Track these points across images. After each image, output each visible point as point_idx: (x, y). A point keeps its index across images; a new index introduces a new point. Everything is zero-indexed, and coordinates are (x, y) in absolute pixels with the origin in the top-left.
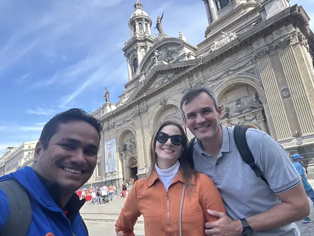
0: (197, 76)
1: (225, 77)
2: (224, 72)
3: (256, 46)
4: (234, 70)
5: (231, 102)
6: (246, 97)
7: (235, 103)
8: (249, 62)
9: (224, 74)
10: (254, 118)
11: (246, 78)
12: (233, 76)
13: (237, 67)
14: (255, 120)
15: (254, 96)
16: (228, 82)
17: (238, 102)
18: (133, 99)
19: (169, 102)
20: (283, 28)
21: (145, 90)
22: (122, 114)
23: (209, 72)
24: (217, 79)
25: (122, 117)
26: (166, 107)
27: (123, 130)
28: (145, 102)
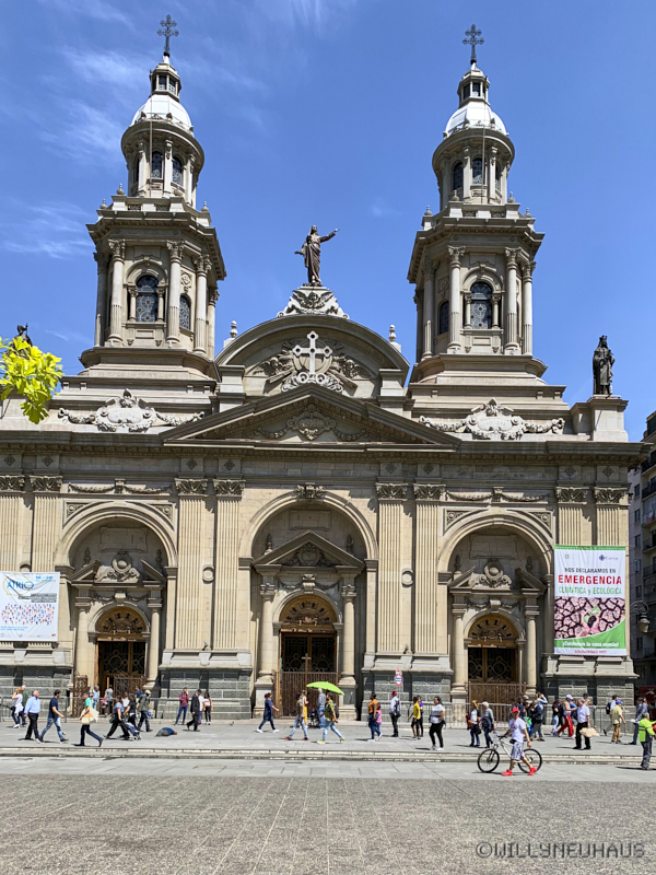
0: (428, 469)
1: (488, 505)
2: (490, 492)
3: (566, 476)
4: (511, 500)
5: (480, 557)
6: (510, 558)
7: (486, 561)
8: (543, 497)
11: (531, 525)
12: (506, 511)
13: (519, 495)
14: (516, 609)
15: (525, 562)
16: (496, 519)
17: (495, 562)
18: (197, 437)
19: (328, 500)
20: (615, 468)
21: (247, 428)
22: (114, 460)
23: (456, 475)
24: (472, 502)
25: (107, 468)
26: (308, 505)
27: (110, 515)
28: (237, 463)
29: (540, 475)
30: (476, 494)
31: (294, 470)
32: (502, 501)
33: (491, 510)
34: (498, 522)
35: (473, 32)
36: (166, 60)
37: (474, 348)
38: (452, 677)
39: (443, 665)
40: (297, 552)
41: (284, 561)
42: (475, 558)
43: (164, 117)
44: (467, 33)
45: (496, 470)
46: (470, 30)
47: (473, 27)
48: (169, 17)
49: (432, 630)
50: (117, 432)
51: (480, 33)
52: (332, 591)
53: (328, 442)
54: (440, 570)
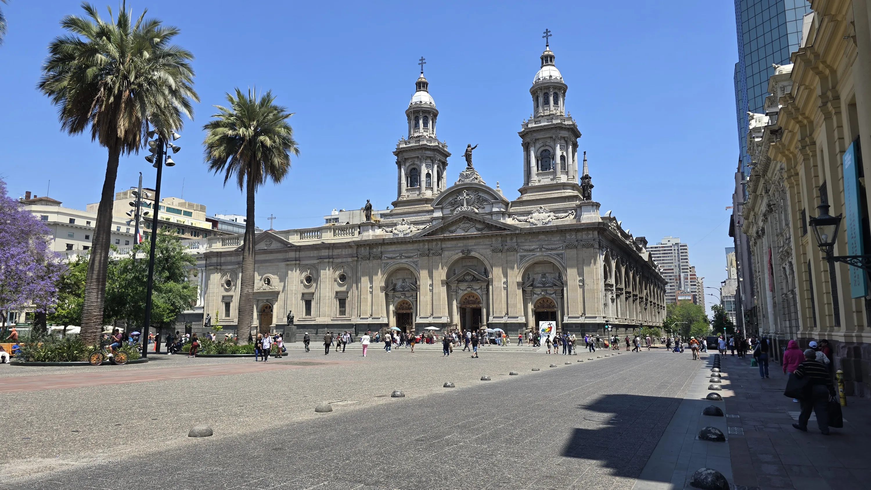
0: (511, 239)
1: (537, 252)
2: (538, 247)
3: (568, 237)
4: (547, 249)
5: (538, 273)
6: (551, 273)
7: (541, 275)
8: (560, 247)
9: (537, 248)
10: (553, 293)
11: (555, 259)
12: (544, 254)
13: (550, 247)
14: (554, 295)
15: (557, 275)
17: (544, 275)
18: (424, 236)
19: (473, 254)
20: (591, 232)
21: (442, 230)
22: (398, 246)
23: (523, 241)
24: (530, 251)
25: (396, 249)
26: (467, 257)
27: (397, 266)
28: (439, 243)
29: (558, 238)
30: (532, 247)
31: (461, 244)
32: (543, 249)
33: (538, 254)
34: (541, 259)
35: (547, 31)
36: (422, 76)
37: (542, 180)
38: (526, 325)
39: (522, 320)
40: (464, 275)
41: (460, 279)
42: (535, 274)
43: (418, 103)
44: (544, 33)
45: (540, 237)
46: (545, 31)
47: (547, 30)
48: (422, 57)
49: (515, 306)
50: (400, 236)
51: (550, 32)
52: (479, 291)
53: (474, 232)
54: (518, 280)
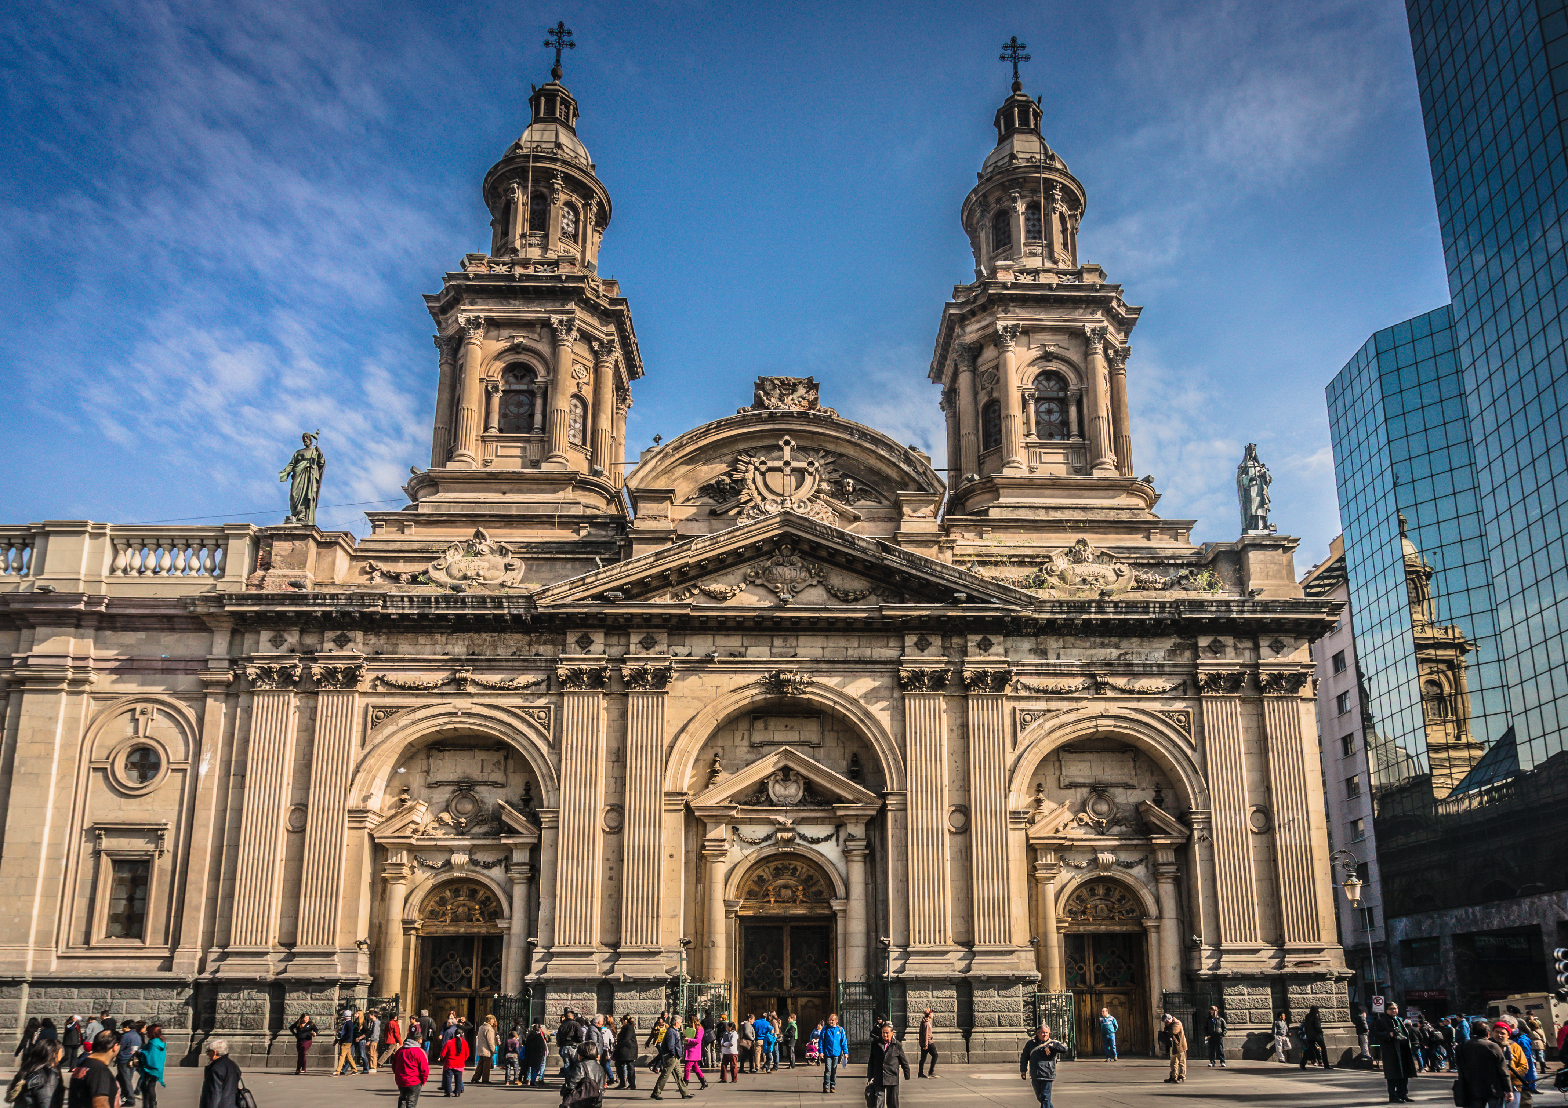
0: (985, 647)
1: (1087, 700)
4: (1124, 691)
5: (1076, 786)
7: (1089, 793)
8: (1175, 688)
9: (1088, 688)
10: (1141, 861)
11: (1159, 730)
15: (1152, 793)
16: (1100, 722)
19: (817, 695)
20: (1288, 642)
22: (455, 637)
24: (1058, 694)
26: (783, 705)
28: (662, 638)
29: (1166, 652)
30: (1067, 684)
31: (758, 649)
32: (1109, 693)
33: (1092, 709)
34: (1106, 726)
35: (1014, 45)
37: (1040, 468)
39: (1024, 965)
40: (763, 783)
41: (743, 798)
42: (1067, 787)
43: (551, 147)
44: (1005, 47)
46: (1009, 43)
47: (1014, 40)
48: (561, 25)
50: (462, 595)
51: (1022, 46)
54: (1012, 805)
